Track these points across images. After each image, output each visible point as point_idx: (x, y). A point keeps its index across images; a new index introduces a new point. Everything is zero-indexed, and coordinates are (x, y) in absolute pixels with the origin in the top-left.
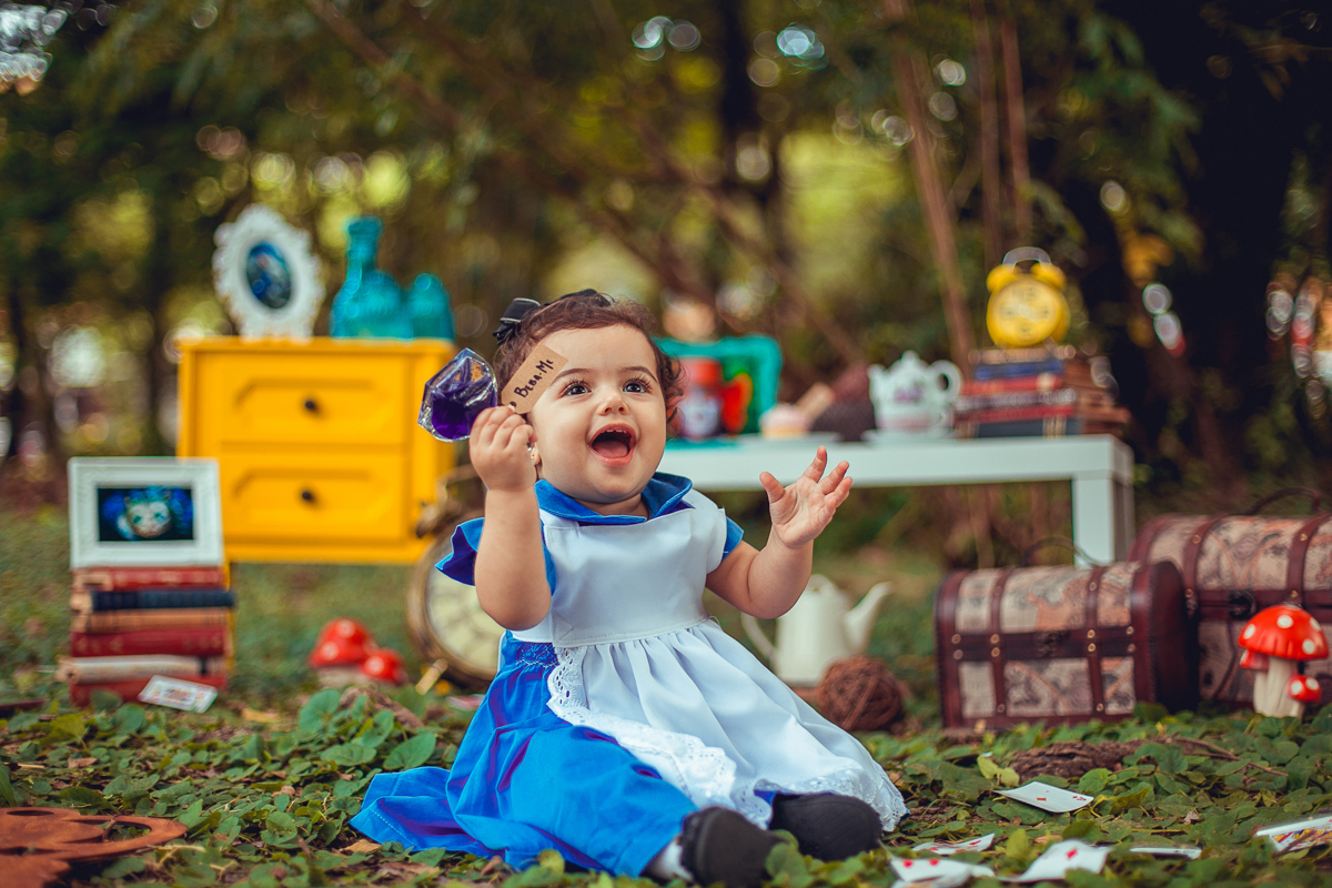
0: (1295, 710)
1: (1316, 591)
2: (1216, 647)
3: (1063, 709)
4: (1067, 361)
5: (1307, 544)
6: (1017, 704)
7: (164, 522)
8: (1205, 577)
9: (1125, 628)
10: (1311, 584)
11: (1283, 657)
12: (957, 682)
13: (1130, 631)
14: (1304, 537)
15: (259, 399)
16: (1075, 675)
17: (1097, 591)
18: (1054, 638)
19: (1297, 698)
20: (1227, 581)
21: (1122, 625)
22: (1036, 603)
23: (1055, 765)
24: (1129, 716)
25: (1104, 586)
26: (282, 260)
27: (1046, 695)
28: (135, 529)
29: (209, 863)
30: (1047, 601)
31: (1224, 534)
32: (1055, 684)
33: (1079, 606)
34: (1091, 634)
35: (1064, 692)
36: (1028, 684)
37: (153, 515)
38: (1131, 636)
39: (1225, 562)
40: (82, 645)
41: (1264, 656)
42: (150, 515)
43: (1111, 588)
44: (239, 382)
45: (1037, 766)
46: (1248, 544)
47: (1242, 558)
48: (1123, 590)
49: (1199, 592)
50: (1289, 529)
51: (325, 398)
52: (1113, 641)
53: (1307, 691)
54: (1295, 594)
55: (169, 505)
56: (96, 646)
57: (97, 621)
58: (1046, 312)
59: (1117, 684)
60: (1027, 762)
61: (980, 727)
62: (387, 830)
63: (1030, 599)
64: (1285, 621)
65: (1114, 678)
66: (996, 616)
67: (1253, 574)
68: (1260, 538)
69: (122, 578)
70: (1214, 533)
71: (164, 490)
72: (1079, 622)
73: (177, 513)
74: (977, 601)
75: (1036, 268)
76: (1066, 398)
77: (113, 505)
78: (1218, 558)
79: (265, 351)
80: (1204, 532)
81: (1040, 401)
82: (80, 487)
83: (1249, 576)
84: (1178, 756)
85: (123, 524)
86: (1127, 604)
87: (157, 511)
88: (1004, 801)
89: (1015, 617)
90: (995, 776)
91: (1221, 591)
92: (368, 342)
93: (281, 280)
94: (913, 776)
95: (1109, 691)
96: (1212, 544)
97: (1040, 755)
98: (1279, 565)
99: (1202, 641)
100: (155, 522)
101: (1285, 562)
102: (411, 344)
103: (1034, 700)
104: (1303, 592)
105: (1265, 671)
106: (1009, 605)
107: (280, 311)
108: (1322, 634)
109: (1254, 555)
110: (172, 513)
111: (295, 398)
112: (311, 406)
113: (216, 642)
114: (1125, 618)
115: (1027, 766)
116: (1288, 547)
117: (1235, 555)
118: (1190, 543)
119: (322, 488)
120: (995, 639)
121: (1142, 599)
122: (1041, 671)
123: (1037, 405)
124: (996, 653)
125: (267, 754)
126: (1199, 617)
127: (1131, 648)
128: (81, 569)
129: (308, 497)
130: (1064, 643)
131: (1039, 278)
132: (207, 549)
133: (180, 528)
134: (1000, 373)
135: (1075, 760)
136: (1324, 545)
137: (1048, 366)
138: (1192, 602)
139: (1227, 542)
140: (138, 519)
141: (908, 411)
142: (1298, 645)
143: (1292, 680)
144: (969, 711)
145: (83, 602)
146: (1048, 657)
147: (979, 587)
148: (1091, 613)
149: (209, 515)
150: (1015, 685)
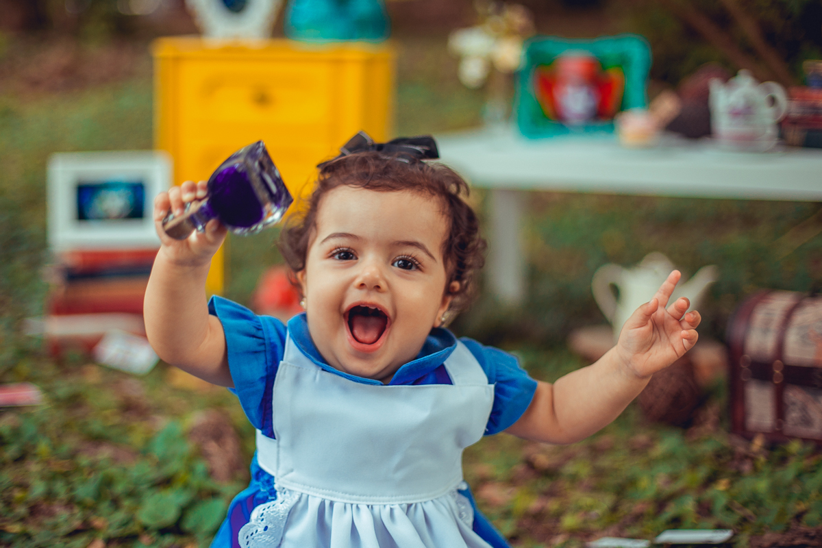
12: (743, 398)
22: (815, 341)
27: (818, 419)
36: (804, 409)
42: (115, 202)
61: (758, 443)
63: (811, 335)
66: (780, 346)
74: (766, 330)
79: (226, 59)
89: (798, 349)
103: (807, 422)
106: (791, 339)
107: (241, 16)
120: (778, 365)
124: (777, 380)
133: (136, 212)
147: (769, 317)
150: (792, 407)
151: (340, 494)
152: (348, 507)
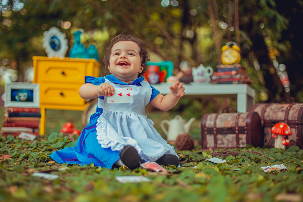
0: (283, 147)
1: (291, 120)
2: (268, 133)
3: (230, 146)
4: (239, 68)
5: (290, 109)
6: (219, 144)
7: (26, 98)
8: (266, 117)
9: (245, 127)
10: (290, 119)
11: (281, 134)
12: (206, 139)
13: (246, 128)
14: (289, 108)
15: (51, 71)
16: (233, 138)
17: (239, 118)
18: (228, 129)
19: (284, 144)
20: (271, 118)
21: (244, 126)
22: (224, 121)
23: (221, 155)
24: (244, 148)
25: (240, 117)
26: (59, 40)
27: (226, 142)
28: (20, 99)
29: (13, 162)
30: (227, 120)
31: (271, 107)
32: (228, 140)
33: (234, 122)
34: (237, 128)
35: (230, 142)
36: (222, 140)
37: (24, 96)
38: (246, 129)
39: (271, 114)
40: (6, 124)
41: (277, 134)
42: (23, 96)
43: (242, 117)
44: (47, 67)
45: (217, 155)
46: (276, 109)
47: (275, 113)
48: (244, 118)
49: (264, 120)
50: (286, 106)
51: (67, 71)
52: (241, 130)
53: (286, 143)
54: (286, 121)
55: (28, 94)
56: (9, 125)
57: (9, 119)
58: (235, 57)
59: (242, 140)
60: (215, 154)
62: (57, 158)
63: (223, 120)
64: (281, 126)
65: (242, 139)
66: (215, 124)
67: (277, 117)
68: (279, 108)
69: (15, 110)
70: (269, 107)
71: (27, 90)
72: (234, 125)
73: (29, 95)
74: (211, 120)
75: (233, 46)
76: (238, 76)
77: (15, 93)
78: (269, 113)
79: (53, 60)
80: (266, 107)
81: (232, 77)
82: (7, 89)
83: (276, 117)
84: (251, 154)
85: (17, 98)
86: (245, 121)
87: (25, 95)
88: (206, 161)
89: (220, 124)
90: (206, 156)
91: (269, 120)
92: (77, 59)
93: (58, 44)
94: (186, 155)
95: (241, 142)
96: (268, 109)
97: (218, 152)
98: (283, 114)
99: (265, 132)
100: (24, 97)
101: (284, 113)
102: (87, 60)
103: (223, 144)
104: (288, 121)
105: (277, 138)
106: (218, 121)
107: (57, 52)
108: (290, 129)
109: (277, 112)
110: (28, 96)
111: (60, 71)
112: (63, 73)
113: (36, 125)
114: (244, 125)
115: (214, 155)
116: (285, 110)
117: (273, 112)
118: (263, 109)
119: (65, 92)
120: (215, 129)
121: (249, 120)
122: (225, 137)
123: (232, 78)
124: (215, 132)
125: (39, 145)
126: (264, 126)
127: (246, 132)
128: (6, 107)
129: (62, 94)
130: (230, 130)
131: (234, 48)
132: (36, 104)
133: (30, 99)
134: (223, 70)
135: (226, 154)
136: (293, 110)
137: (235, 69)
138: (262, 122)
139: (271, 109)
140: (20, 97)
141: (200, 78)
142: (284, 132)
143: (283, 140)
144: (208, 146)
145: (6, 115)
146: (227, 133)
147: (212, 117)
148: (237, 123)
149: (37, 96)
150: (219, 140)
151: (119, 111)
152: (121, 113)
